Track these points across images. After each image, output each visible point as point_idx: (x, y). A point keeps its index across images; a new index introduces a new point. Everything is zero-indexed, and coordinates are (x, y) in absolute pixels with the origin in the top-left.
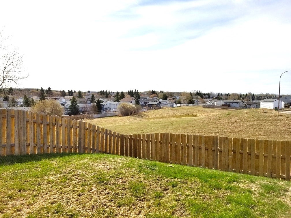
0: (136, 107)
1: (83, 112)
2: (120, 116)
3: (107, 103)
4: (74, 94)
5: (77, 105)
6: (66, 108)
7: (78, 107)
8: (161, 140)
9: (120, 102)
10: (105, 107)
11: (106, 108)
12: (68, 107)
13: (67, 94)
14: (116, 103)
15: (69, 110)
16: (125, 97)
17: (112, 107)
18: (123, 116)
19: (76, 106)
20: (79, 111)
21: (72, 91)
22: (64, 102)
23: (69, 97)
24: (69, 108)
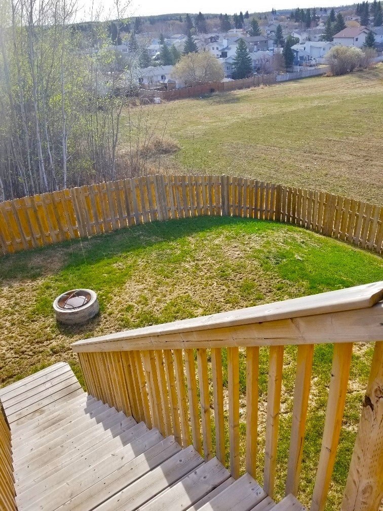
0: (363, 54)
1: (258, 70)
2: (327, 76)
3: (304, 45)
4: (245, 20)
5: (248, 56)
6: (229, 63)
7: (249, 60)
8: (326, 202)
9: (331, 40)
10: (300, 54)
11: (302, 58)
12: (231, 61)
13: (232, 22)
14: (323, 44)
15: (233, 66)
16: (345, 27)
17: (315, 54)
18: (334, 76)
19: (246, 58)
20: (250, 69)
21: (241, 13)
22: (225, 46)
23: (235, 32)
24: (235, 64)
